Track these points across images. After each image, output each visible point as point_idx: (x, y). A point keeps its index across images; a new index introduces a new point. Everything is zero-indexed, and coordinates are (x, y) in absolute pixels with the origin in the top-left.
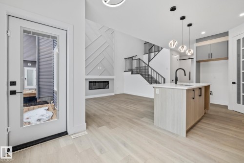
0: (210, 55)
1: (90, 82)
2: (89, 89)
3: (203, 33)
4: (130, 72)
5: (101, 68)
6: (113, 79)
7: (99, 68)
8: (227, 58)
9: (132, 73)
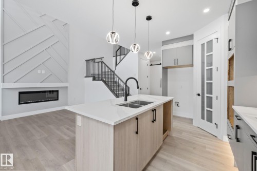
0: (176, 61)
1: (20, 93)
2: (20, 103)
3: (168, 33)
4: (91, 78)
5: (43, 72)
6: (66, 87)
7: (39, 72)
8: (192, 65)
9: (94, 79)
